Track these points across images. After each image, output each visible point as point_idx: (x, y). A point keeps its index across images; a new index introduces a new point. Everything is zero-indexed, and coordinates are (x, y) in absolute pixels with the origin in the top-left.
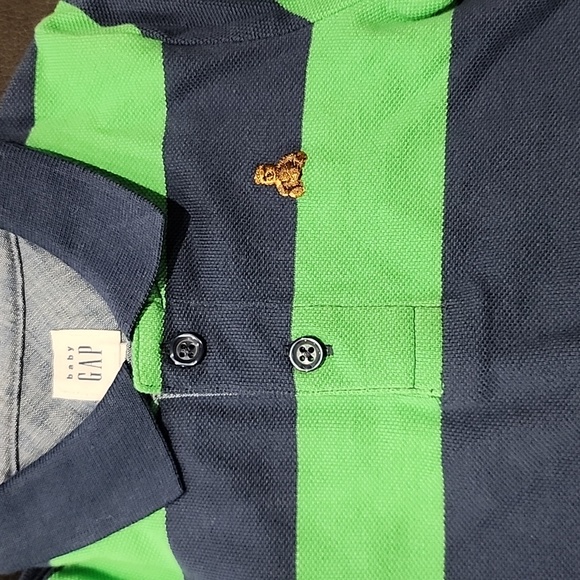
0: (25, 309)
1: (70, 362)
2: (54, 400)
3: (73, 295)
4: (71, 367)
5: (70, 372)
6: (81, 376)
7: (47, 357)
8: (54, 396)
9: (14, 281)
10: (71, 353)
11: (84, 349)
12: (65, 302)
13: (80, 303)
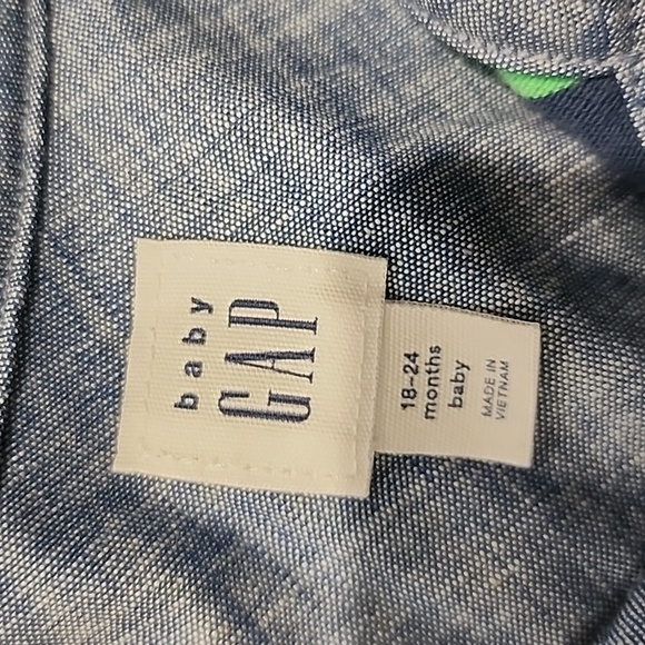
0: (44, 160)
1: (193, 353)
2: (114, 479)
3: (216, 123)
4: (194, 369)
5: (190, 385)
6: (229, 403)
7: (105, 329)
8: (119, 467)
9: (19, 62)
10: (201, 319)
11: (253, 311)
12: (190, 148)
13: (240, 153)
